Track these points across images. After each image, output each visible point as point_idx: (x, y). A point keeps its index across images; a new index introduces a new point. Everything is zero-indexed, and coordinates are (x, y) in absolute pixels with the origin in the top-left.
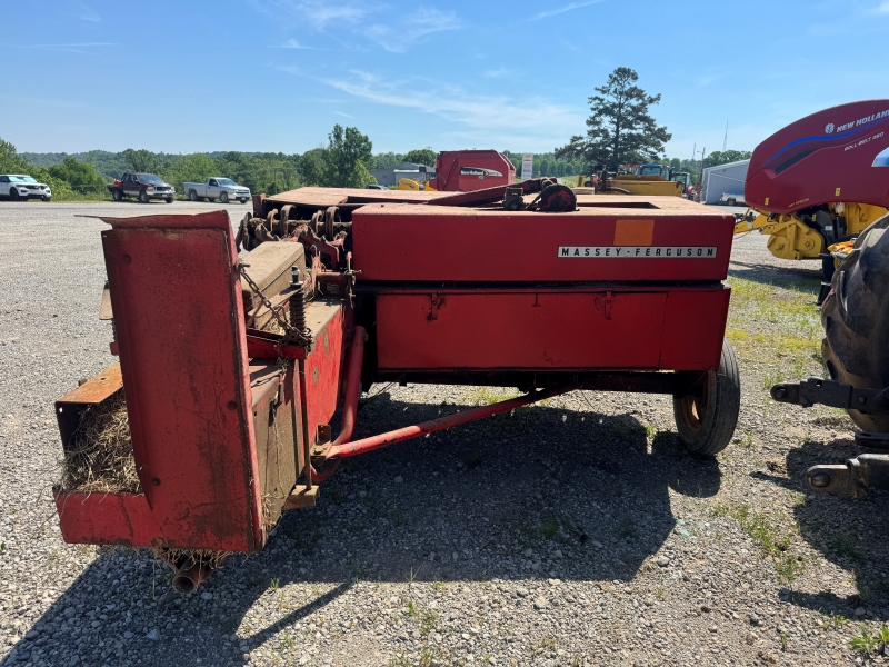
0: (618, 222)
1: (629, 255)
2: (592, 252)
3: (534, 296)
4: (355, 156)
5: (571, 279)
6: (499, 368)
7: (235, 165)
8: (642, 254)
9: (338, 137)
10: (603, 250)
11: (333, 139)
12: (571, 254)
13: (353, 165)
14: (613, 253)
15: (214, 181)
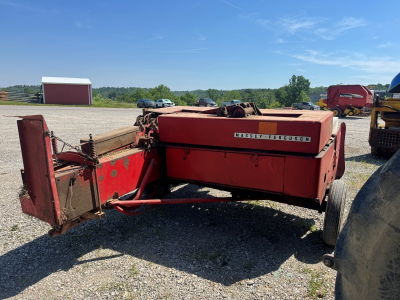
0: (260, 123)
1: (266, 138)
2: (249, 136)
3: (224, 153)
4: (301, 89)
5: (240, 147)
6: (212, 183)
7: (249, 95)
8: (272, 138)
9: (294, 80)
10: (254, 135)
11: (291, 81)
12: (240, 136)
13: (300, 92)
14: (258, 137)
15: (233, 101)
